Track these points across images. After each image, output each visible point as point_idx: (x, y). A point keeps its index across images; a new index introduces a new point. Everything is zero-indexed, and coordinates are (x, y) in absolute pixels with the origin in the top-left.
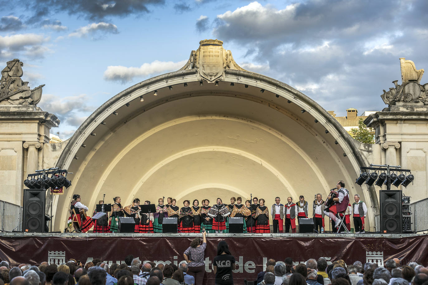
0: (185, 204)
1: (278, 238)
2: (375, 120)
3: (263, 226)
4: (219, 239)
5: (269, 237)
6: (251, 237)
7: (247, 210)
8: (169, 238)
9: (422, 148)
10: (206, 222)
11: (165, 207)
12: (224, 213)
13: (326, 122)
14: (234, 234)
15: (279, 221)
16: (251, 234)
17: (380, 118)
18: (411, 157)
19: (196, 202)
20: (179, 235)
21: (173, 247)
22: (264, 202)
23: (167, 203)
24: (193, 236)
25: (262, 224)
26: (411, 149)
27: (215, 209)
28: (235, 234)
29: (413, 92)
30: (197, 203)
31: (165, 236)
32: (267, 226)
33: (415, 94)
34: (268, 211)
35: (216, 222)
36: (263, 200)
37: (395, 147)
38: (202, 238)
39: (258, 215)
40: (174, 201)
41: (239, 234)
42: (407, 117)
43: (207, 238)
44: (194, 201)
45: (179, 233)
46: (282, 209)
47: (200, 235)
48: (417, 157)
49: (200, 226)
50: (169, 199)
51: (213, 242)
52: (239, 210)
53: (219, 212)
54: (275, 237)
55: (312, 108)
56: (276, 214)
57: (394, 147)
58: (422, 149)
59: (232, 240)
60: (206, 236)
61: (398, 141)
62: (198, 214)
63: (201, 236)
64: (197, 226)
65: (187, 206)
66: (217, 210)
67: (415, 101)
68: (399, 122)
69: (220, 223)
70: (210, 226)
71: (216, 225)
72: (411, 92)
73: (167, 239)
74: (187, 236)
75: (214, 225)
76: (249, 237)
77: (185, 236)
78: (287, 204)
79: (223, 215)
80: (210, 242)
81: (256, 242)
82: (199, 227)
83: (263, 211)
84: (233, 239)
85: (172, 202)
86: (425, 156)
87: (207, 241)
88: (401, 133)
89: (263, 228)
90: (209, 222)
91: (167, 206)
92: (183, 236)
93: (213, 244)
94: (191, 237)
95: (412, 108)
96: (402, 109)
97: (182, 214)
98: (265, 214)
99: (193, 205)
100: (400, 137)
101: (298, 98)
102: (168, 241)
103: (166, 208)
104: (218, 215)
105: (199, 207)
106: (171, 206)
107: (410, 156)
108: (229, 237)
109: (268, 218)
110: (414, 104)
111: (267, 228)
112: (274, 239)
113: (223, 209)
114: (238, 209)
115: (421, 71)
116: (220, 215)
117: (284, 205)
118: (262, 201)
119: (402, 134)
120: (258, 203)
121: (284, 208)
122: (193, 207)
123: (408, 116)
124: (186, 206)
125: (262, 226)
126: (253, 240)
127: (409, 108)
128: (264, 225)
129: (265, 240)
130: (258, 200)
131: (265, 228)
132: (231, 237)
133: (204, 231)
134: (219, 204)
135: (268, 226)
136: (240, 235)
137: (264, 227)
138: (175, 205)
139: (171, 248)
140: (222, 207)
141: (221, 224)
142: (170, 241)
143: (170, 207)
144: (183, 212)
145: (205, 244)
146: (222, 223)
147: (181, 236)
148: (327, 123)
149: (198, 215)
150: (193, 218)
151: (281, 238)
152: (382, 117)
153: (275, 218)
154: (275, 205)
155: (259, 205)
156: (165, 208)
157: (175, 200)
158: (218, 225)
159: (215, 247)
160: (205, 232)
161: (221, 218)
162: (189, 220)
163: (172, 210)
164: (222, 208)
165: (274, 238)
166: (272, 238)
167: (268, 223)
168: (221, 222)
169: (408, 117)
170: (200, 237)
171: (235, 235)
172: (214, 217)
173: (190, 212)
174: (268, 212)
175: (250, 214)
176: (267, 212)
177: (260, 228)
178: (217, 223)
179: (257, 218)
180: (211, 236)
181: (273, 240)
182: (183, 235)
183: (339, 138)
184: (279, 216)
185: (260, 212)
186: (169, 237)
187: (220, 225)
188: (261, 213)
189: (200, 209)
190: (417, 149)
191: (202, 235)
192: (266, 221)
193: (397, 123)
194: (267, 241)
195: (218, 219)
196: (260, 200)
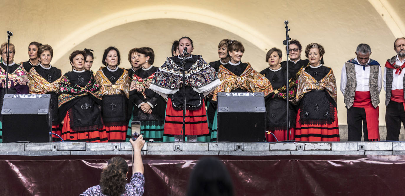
0: (77, 62)
1: (383, 158)
3: (320, 126)
4: (187, 164)
5: (354, 154)
6: (293, 153)
7: (260, 80)
8: (18, 160)
10: (144, 117)
11: (20, 71)
12: (200, 81)
14: (238, 144)
15: (368, 110)
16: (292, 146)
19: (112, 53)
20: (54, 150)
21: (32, 188)
22: (322, 52)
23: (26, 58)
24: (99, 154)
25: (316, 121)
27: (172, 72)
28: (241, 144)
30: (116, 58)
31: (7, 153)
32: (331, 126)
34: (333, 80)
35: (177, 110)
36: (319, 47)
38: (131, 158)
39: (304, 91)
40: (46, 53)
41: (254, 145)
43: (145, 158)
44: (106, 52)
45: (54, 144)
46: (375, 76)
47: (125, 147)
49: (124, 128)
50: (34, 47)
51: (166, 173)
52: (239, 79)
53: (184, 78)
54: (374, 154)
56: (358, 90)
59: (232, 165)
60: (142, 150)
62: (118, 92)
63: (125, 153)
64: (118, 128)
65: (82, 69)
66: (179, 73)
69: (187, 113)
70: (153, 127)
71: (177, 119)
73: (14, 163)
74: (78, 153)
75: (170, 119)
76: (288, 153)
77: (73, 153)
78: (393, 58)
79: (197, 88)
80: (158, 171)
81: (311, 170)
82: (121, 131)
83: (318, 80)
84: (234, 163)
85: (39, 53)
87: (146, 168)
89: (318, 131)
90: (151, 117)
91: (27, 66)
92: (68, 153)
93: (166, 178)
94: (94, 154)
97: (69, 93)
98: (325, 90)
99: (104, 62)
102: (16, 170)
103: (22, 72)
104: (181, 89)
105: (121, 71)
106: (39, 69)
108: (221, 154)
109: (333, 102)
111: (331, 132)
112: (369, 162)
113: (198, 70)
114: (236, 77)
116: (189, 87)
117: (383, 63)
118: (314, 50)
120: (303, 57)
121: (382, 71)
122: (105, 70)
124: (77, 69)
125: (317, 126)
126: (301, 166)
128: (322, 124)
129: (339, 165)
130: (304, 49)
131: (325, 132)
132: (226, 154)
133: (136, 136)
134: (186, 55)
135: (334, 125)
136: (256, 147)
137: (322, 128)
138: (48, 65)
139: (28, 192)
140: (196, 64)
141: (193, 117)
142: (22, 168)
143: (33, 70)
144: (72, 84)
145: (140, 178)
146: (195, 114)
147: (59, 154)
149: (119, 95)
150: (101, 103)
151: (394, 158)
153: (355, 101)
154: (353, 62)
155: (305, 63)
156: (21, 74)
157: (49, 48)
158: (181, 119)
159: (172, 188)
160: (140, 139)
161: (191, 97)
162: (92, 110)
163: (40, 78)
164: (193, 66)
165: (370, 158)
166: (364, 156)
167: (333, 118)
168: (192, 111)
170: (123, 156)
171: (239, 147)
172: (170, 96)
173: (91, 86)
174: (335, 83)
175: (268, 90)
176: (331, 83)
177: (312, 131)
178: (180, 113)
179: (301, 100)
180: (159, 153)
181: (369, 164)
182: (66, 148)
184: (368, 96)
185: (310, 82)
186: (18, 154)
187: (187, 119)
188: (313, 87)
189: (125, 75)
191: (130, 148)
192: (327, 110)
194: (346, 168)
195: (182, 100)
196: (310, 47)
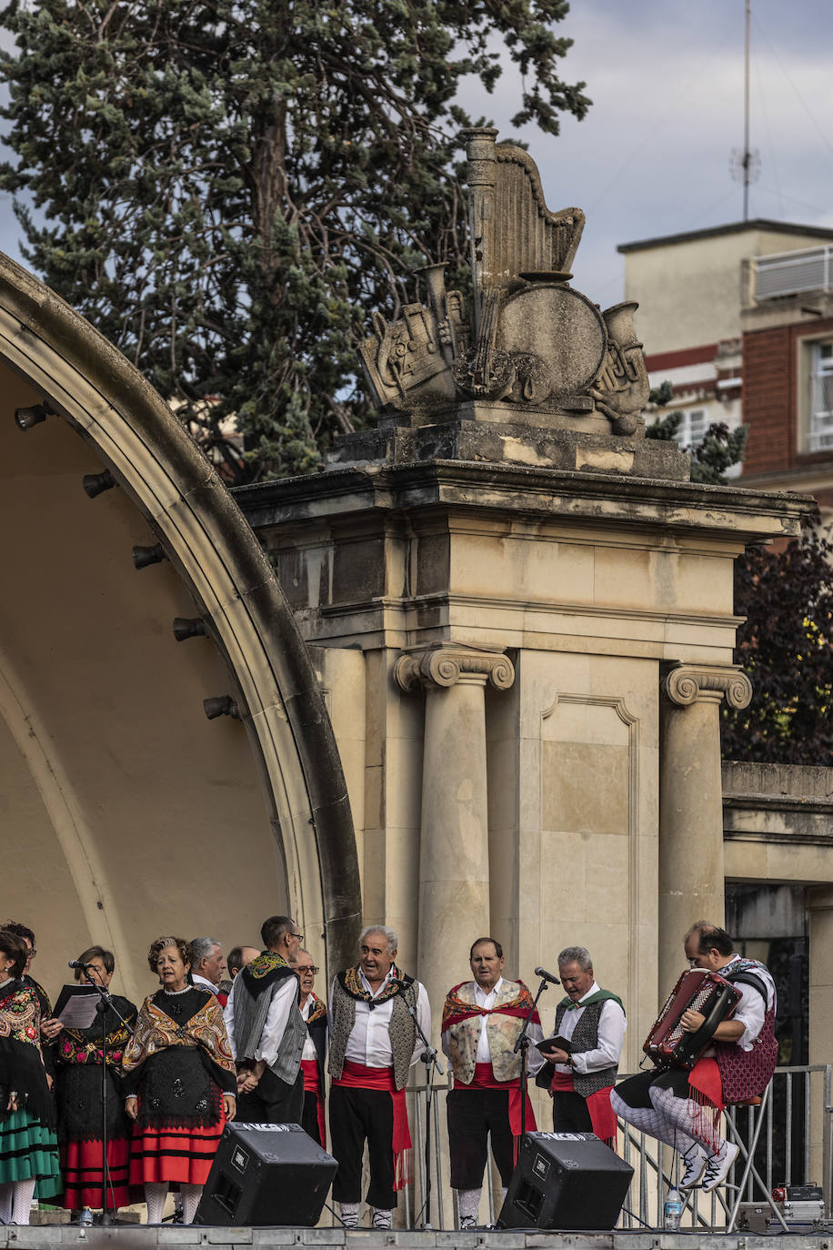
2: (384, 501)
9: (617, 695)
13: (177, 497)
17: (442, 499)
18: (563, 743)
26: (564, 698)
29: (556, 346)
33: (564, 361)
34: (219, 1021)
37: (488, 680)
39: (151, 1051)
42: (575, 502)
48: (587, 746)
55: (116, 404)
57: (481, 680)
58: (613, 703)
61: (504, 648)
67: (573, 404)
68: (517, 529)
72: (544, 346)
83: (182, 1022)
86: (626, 743)
88: (524, 597)
95: (564, 445)
96: (517, 451)
98: (198, 1046)
100: (515, 619)
101: (44, 335)
107: (552, 739)
110: (564, 423)
115: (570, 222)
119: (528, 606)
123: (578, 497)
125: (181, 1130)
127: (549, 449)
135: (217, 1129)
137: (192, 1137)
148: (182, 505)
152: (452, 494)
167: (217, 1114)
169: (580, 502)
176: (216, 1028)
183: (232, 602)
185: (163, 1028)
188: (170, 1039)
190: (593, 701)
192: (203, 1094)
193: (506, 535)
196: (158, 947)
